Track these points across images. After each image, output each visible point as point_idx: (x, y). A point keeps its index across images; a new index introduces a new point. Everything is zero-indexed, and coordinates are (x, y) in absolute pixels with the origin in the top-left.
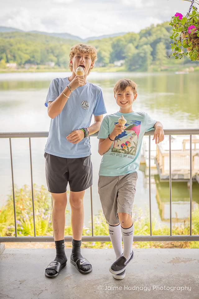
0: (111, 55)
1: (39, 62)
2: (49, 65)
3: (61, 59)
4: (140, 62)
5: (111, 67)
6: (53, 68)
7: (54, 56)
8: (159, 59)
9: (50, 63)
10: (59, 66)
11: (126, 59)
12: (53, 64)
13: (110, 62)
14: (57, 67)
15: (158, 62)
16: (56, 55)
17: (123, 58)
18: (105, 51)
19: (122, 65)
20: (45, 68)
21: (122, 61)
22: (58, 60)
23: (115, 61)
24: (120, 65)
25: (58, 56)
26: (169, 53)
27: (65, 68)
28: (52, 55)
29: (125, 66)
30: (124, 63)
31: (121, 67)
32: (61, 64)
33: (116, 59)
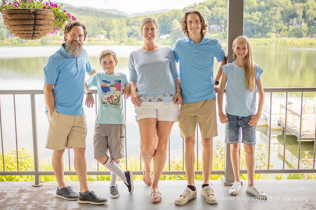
1: (90, 35)
2: (99, 37)
3: (111, 33)
6: (104, 40)
7: (104, 29)
9: (100, 35)
10: (109, 38)
11: (171, 33)
12: (103, 37)
14: (107, 39)
16: (106, 28)
17: (169, 32)
19: (167, 38)
20: (96, 41)
21: (167, 35)
22: (108, 33)
23: (161, 35)
24: (166, 39)
25: (108, 30)
26: (211, 28)
27: (114, 40)
28: (102, 29)
29: (170, 39)
30: (169, 37)
31: (167, 41)
32: (110, 37)
33: (162, 33)
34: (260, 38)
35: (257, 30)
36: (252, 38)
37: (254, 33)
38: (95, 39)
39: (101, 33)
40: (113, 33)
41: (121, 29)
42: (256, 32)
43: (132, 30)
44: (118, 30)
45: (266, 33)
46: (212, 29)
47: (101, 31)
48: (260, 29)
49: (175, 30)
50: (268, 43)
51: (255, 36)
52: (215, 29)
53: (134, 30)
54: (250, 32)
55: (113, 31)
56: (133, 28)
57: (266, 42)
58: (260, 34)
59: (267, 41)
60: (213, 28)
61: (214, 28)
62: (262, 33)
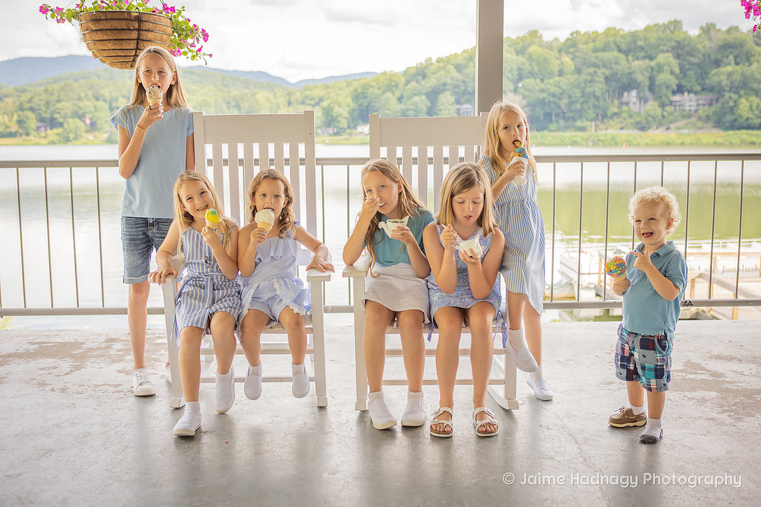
0: (351, 113)
5: (350, 135)
13: (349, 127)
18: (340, 106)
23: (359, 124)
24: (368, 132)
26: (462, 111)
33: (360, 121)
34: (564, 131)
35: (557, 115)
36: (546, 132)
37: (551, 122)
42: (554, 118)
45: (575, 120)
46: (464, 112)
48: (564, 112)
49: (386, 115)
50: (578, 139)
51: (553, 126)
52: (470, 112)
54: (542, 117)
57: (575, 139)
58: (562, 122)
59: (576, 136)
60: (466, 110)
61: (468, 110)
62: (566, 121)
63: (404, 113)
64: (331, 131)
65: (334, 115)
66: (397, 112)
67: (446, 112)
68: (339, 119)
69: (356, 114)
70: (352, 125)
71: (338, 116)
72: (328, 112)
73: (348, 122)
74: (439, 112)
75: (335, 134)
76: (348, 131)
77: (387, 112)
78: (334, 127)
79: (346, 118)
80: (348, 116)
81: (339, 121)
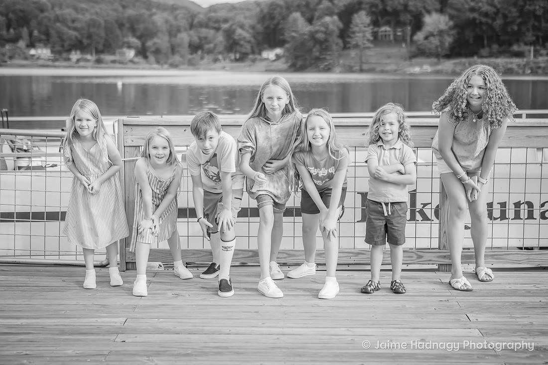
0: (256, 36)
1: (100, 47)
2: (123, 54)
3: (149, 44)
4: (316, 52)
5: (254, 61)
6: (132, 61)
7: (134, 36)
8: (357, 46)
9: (125, 50)
10: (146, 57)
11: (287, 46)
12: (131, 54)
13: (253, 53)
14: (139, 59)
15: (353, 53)
16: (138, 33)
17: (281, 43)
18: (242, 28)
19: (278, 57)
20: (114, 62)
21: (278, 51)
22: (143, 45)
23: (265, 49)
24: (274, 58)
25: (143, 37)
26: (380, 34)
27: (158, 62)
28: (130, 34)
29: (283, 60)
30: (282, 54)
31: (276, 64)
32: (148, 54)
33: (266, 46)
34: (497, 57)
35: (490, 39)
36: (476, 58)
37: (483, 47)
38: (112, 58)
39: (126, 45)
40: (155, 44)
41: (176, 36)
42: (486, 42)
43: (200, 38)
44: (166, 38)
45: (511, 45)
46: (382, 36)
47: (126, 40)
48: (498, 36)
49: (293, 37)
50: (514, 66)
51: (485, 51)
52: (389, 35)
53: (206, 38)
54: (471, 41)
55: (155, 40)
56: (203, 35)
57: (510, 66)
58: (495, 47)
59: (512, 63)
60: (384, 33)
61: (387, 33)
62: (500, 46)
63: (312, 35)
64: (232, 56)
65: (236, 37)
66: (304, 34)
67: (360, 35)
68: (242, 42)
69: (260, 38)
70: (256, 50)
71: (240, 40)
72: (229, 34)
73: (252, 47)
74: (352, 36)
75: (237, 60)
76: (251, 56)
77: (294, 34)
78: (236, 52)
79: (249, 42)
80: (252, 40)
81: (241, 46)
